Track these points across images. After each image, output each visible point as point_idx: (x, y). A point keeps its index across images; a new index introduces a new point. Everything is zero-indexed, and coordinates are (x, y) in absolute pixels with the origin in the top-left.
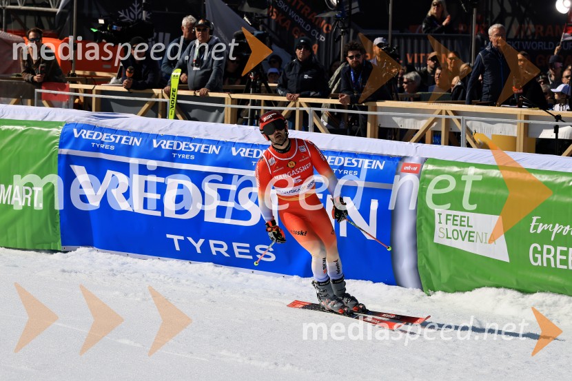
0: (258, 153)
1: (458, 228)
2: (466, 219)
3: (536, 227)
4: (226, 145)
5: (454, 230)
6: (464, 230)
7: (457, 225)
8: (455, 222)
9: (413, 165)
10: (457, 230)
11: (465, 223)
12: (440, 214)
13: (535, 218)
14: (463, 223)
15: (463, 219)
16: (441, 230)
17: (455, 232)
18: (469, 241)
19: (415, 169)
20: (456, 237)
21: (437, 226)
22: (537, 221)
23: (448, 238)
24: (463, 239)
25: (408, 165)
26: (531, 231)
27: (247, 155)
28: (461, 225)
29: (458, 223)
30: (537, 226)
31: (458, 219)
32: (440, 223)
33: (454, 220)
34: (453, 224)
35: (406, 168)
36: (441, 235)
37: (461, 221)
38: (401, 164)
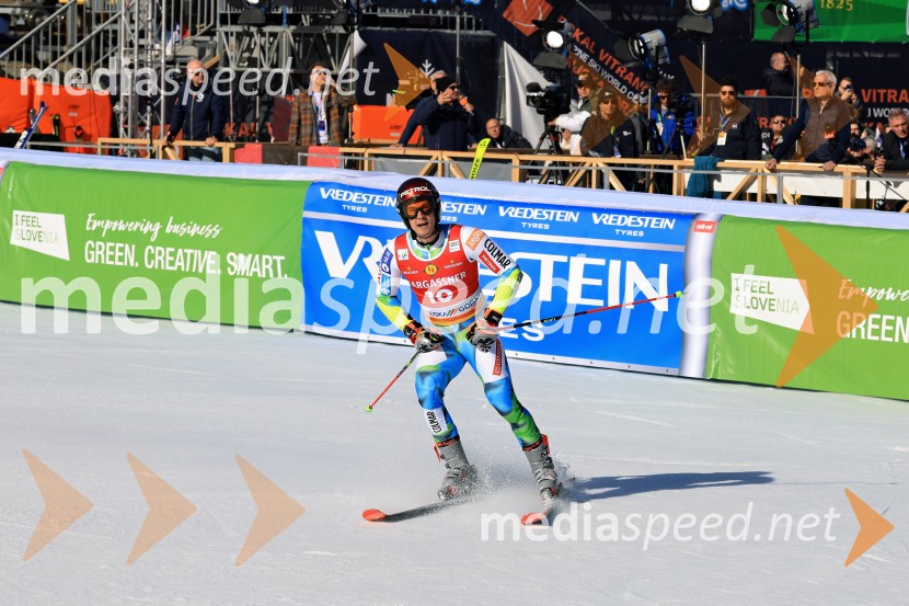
0: (529, 213)
1: (757, 295)
2: (766, 285)
4: (493, 205)
5: (753, 298)
6: (763, 297)
7: (756, 292)
8: (754, 289)
9: (707, 223)
10: (756, 298)
11: (765, 290)
12: (737, 279)
14: (762, 290)
15: (763, 285)
17: (754, 300)
18: (770, 309)
19: (710, 227)
20: (755, 305)
21: (734, 293)
23: (745, 307)
24: (763, 308)
25: (702, 223)
27: (516, 216)
28: (760, 292)
29: (757, 289)
31: (758, 284)
32: (737, 289)
33: (753, 286)
34: (752, 291)
35: (700, 227)
37: (761, 287)
38: (694, 223)
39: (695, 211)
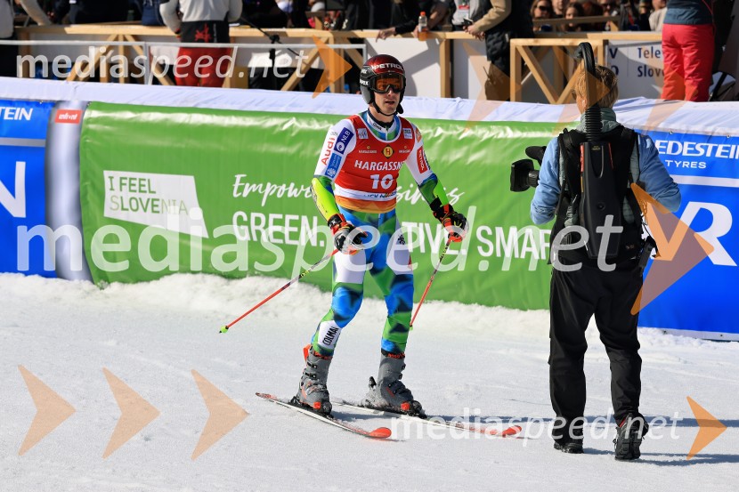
1: (137, 195)
2: (146, 183)
3: (241, 189)
5: (131, 199)
6: (145, 197)
7: (135, 191)
8: (133, 188)
9: (71, 113)
10: (134, 198)
11: (146, 188)
12: (111, 178)
13: (239, 177)
14: (143, 189)
15: (142, 182)
16: (114, 199)
17: (134, 202)
18: (153, 211)
19: (73, 117)
20: (134, 207)
21: (108, 194)
22: (242, 180)
23: (123, 209)
24: (145, 210)
25: (64, 112)
26: (235, 195)
28: (140, 191)
29: (137, 188)
30: (242, 187)
31: (137, 182)
32: (112, 189)
33: (131, 185)
34: (130, 191)
36: (114, 206)
37: (140, 185)
38: (55, 112)
39: (57, 98)
